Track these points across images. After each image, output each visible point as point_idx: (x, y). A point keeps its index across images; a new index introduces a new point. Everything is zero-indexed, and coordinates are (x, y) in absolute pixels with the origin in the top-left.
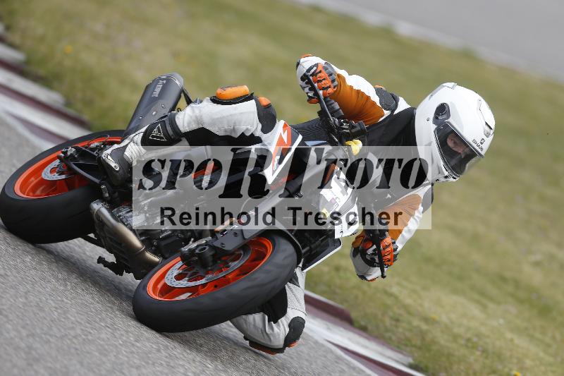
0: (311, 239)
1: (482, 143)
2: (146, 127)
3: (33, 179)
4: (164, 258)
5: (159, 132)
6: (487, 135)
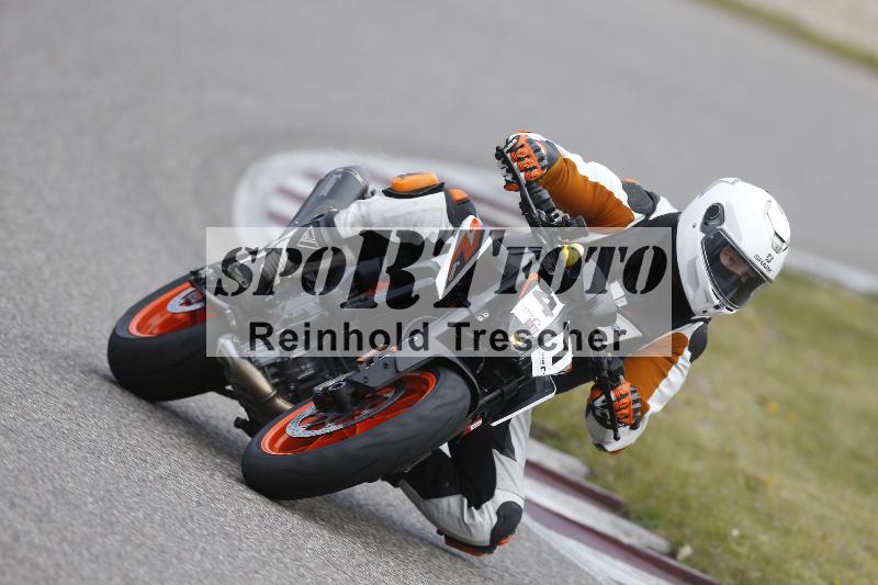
1: (768, 261)
6: (777, 250)
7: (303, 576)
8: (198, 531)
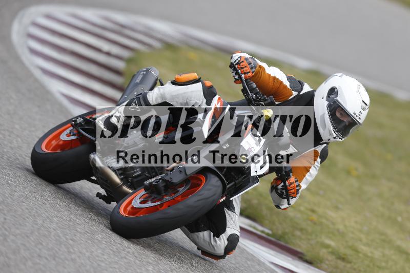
1: (360, 115)
2: (127, 102)
4: (135, 190)
5: (136, 105)
6: (364, 109)
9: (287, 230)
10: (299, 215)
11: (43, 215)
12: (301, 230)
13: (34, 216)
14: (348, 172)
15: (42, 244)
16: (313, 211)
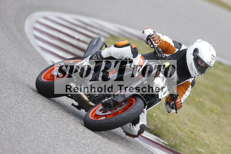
0: (150, 98)
1: (211, 63)
2: (91, 56)
3: (48, 74)
4: (96, 104)
5: (95, 58)
6: (213, 59)
7: (42, 124)
8: (14, 111)
9: (177, 143)
10: (184, 134)
11: (41, 130)
12: (185, 143)
13: (36, 130)
14: (212, 111)
15: (39, 146)
16: (192, 132)
